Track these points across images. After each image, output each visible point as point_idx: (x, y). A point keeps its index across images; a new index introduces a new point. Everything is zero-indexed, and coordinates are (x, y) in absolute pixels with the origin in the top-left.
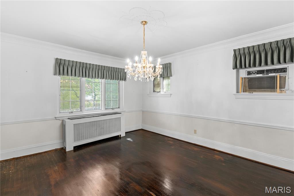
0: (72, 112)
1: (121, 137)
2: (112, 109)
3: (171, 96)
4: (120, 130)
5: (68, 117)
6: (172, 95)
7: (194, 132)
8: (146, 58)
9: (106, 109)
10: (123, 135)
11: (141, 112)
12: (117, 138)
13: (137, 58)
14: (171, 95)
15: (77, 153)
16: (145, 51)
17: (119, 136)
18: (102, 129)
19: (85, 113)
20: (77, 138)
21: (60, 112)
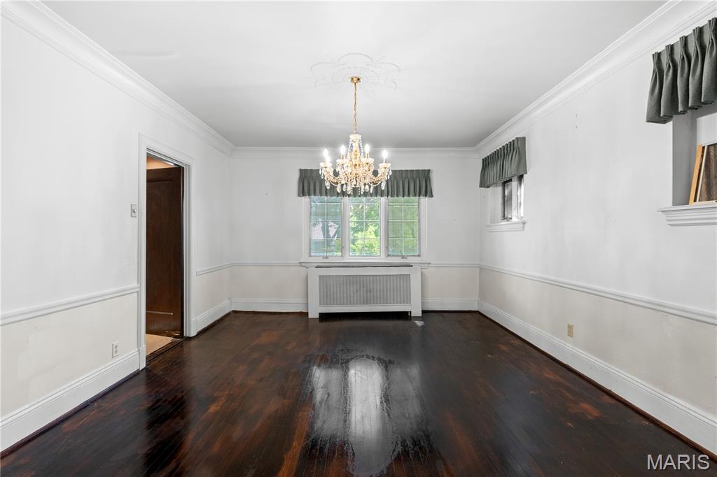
0: (327, 257)
1: (411, 317)
2: (403, 257)
3: (524, 228)
4: (408, 300)
5: (316, 265)
6: (526, 225)
7: (567, 332)
8: (360, 147)
9: (388, 255)
10: (416, 311)
11: (478, 269)
12: (404, 316)
13: (343, 149)
14: (524, 223)
15: (325, 324)
16: (357, 135)
17: (407, 312)
18: (367, 292)
19: (348, 259)
20: (325, 299)
21: (310, 256)
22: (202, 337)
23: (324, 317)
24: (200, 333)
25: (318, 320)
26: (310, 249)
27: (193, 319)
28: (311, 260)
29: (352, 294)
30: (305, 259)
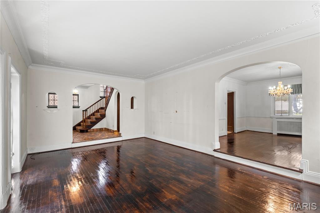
0: (282, 116)
5: (277, 118)
15: (279, 137)
16: (280, 82)
20: (279, 129)
21: (275, 115)
22: (238, 134)
23: (279, 135)
24: (238, 133)
25: (277, 136)
26: (275, 113)
27: (236, 129)
28: (275, 116)
29: (291, 128)
30: (272, 115)
